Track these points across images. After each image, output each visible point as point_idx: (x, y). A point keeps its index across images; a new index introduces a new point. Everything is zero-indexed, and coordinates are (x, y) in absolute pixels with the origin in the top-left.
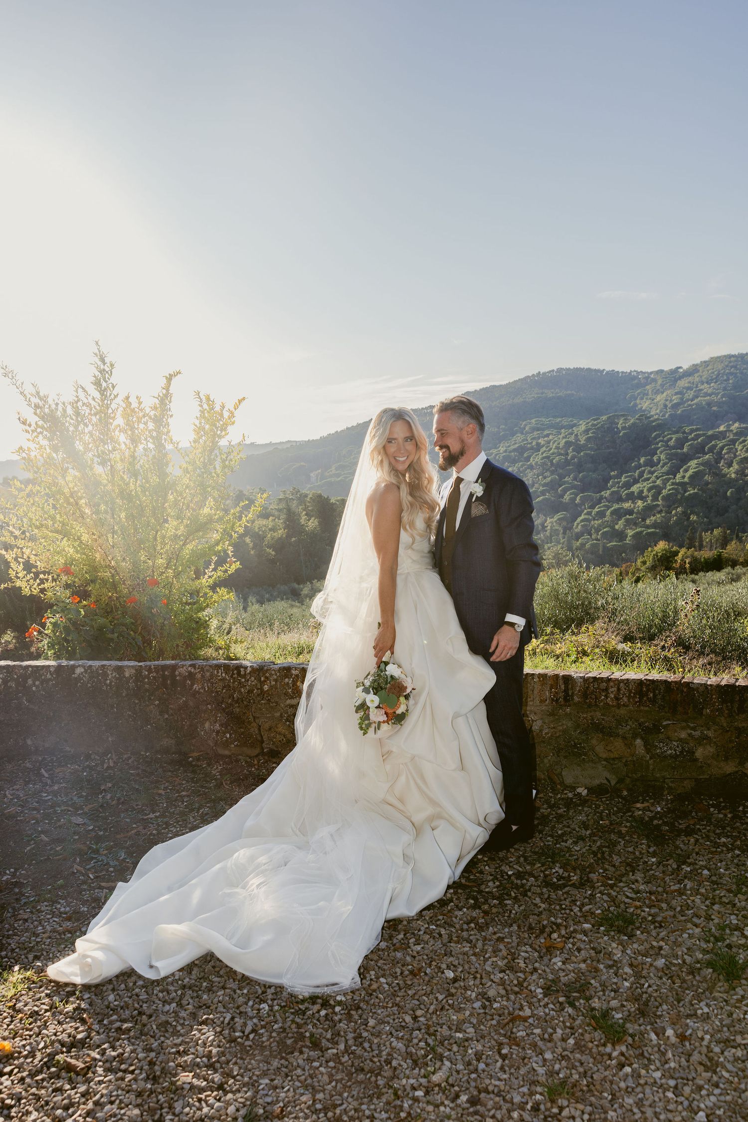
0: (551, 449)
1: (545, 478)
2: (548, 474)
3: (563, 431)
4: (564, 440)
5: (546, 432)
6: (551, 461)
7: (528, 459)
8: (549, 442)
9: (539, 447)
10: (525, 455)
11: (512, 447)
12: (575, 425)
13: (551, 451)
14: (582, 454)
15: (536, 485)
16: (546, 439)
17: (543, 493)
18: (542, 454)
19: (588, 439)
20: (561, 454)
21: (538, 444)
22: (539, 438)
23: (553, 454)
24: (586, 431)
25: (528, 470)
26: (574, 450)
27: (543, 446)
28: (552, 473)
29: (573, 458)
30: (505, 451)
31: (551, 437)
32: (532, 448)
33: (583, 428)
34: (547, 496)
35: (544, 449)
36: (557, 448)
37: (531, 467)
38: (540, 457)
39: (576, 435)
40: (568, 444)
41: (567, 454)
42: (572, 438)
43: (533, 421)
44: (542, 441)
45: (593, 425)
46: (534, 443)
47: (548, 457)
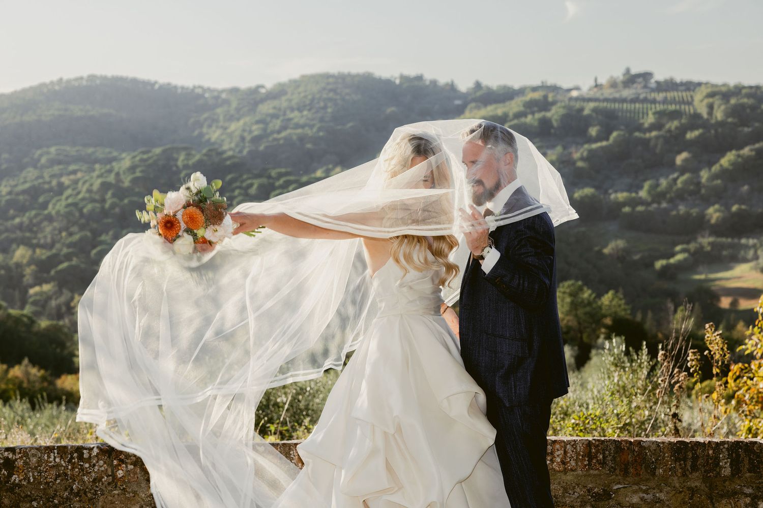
0: (79, 193)
1: (71, 234)
2: (74, 229)
3: (97, 166)
4: (99, 181)
5: (72, 167)
6: (81, 210)
7: (45, 206)
8: (76, 182)
9: (61, 188)
10: (41, 199)
11: (20, 188)
12: (115, 159)
13: (80, 196)
14: (126, 201)
15: (58, 246)
16: (72, 177)
17: (68, 257)
18: (67, 198)
19: (135, 181)
20: (93, 201)
21: (60, 185)
22: (61, 175)
23: (83, 199)
24: (132, 169)
25: (45, 223)
26: (114, 195)
27: (68, 187)
28: (82, 228)
29: (113, 206)
30: (10, 193)
31: (79, 175)
32: (51, 190)
33: (126, 163)
34: (75, 261)
35: (69, 192)
36: (89, 191)
37: (50, 218)
38: (64, 203)
39: (118, 174)
40: (105, 186)
41: (103, 201)
42: (111, 178)
43: (53, 150)
44: (65, 180)
45: (142, 160)
46: (54, 183)
47: (75, 205)
